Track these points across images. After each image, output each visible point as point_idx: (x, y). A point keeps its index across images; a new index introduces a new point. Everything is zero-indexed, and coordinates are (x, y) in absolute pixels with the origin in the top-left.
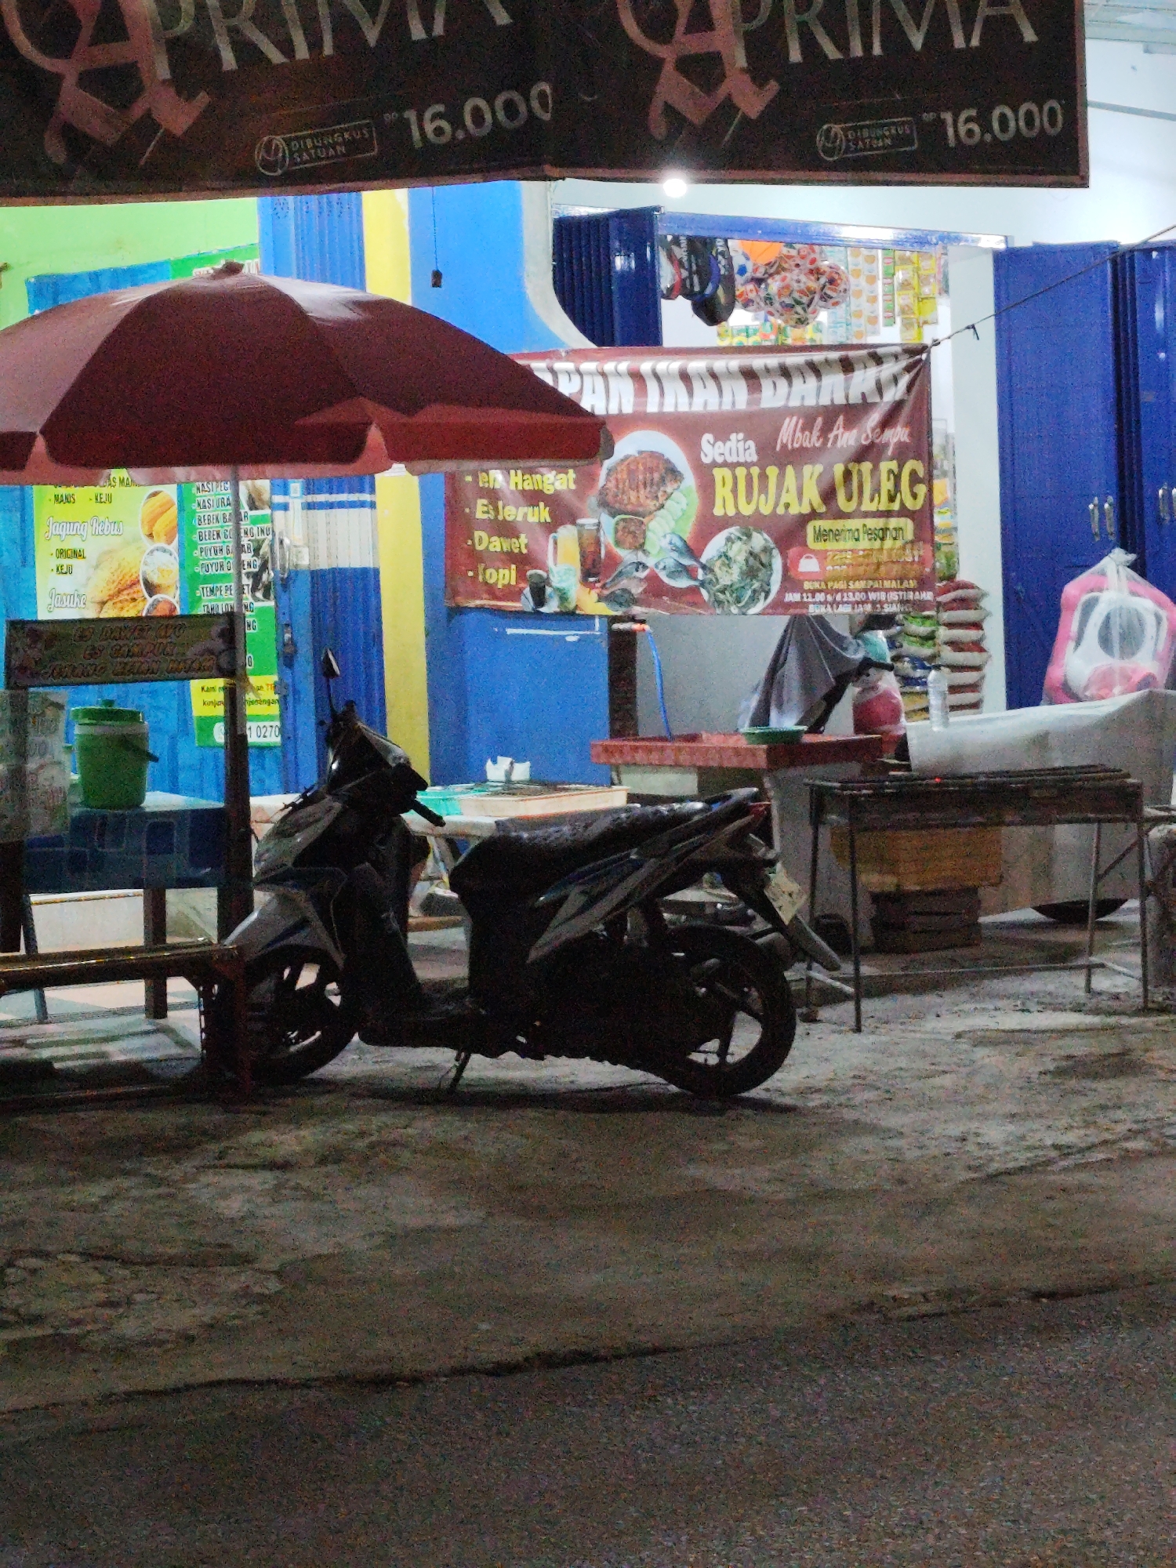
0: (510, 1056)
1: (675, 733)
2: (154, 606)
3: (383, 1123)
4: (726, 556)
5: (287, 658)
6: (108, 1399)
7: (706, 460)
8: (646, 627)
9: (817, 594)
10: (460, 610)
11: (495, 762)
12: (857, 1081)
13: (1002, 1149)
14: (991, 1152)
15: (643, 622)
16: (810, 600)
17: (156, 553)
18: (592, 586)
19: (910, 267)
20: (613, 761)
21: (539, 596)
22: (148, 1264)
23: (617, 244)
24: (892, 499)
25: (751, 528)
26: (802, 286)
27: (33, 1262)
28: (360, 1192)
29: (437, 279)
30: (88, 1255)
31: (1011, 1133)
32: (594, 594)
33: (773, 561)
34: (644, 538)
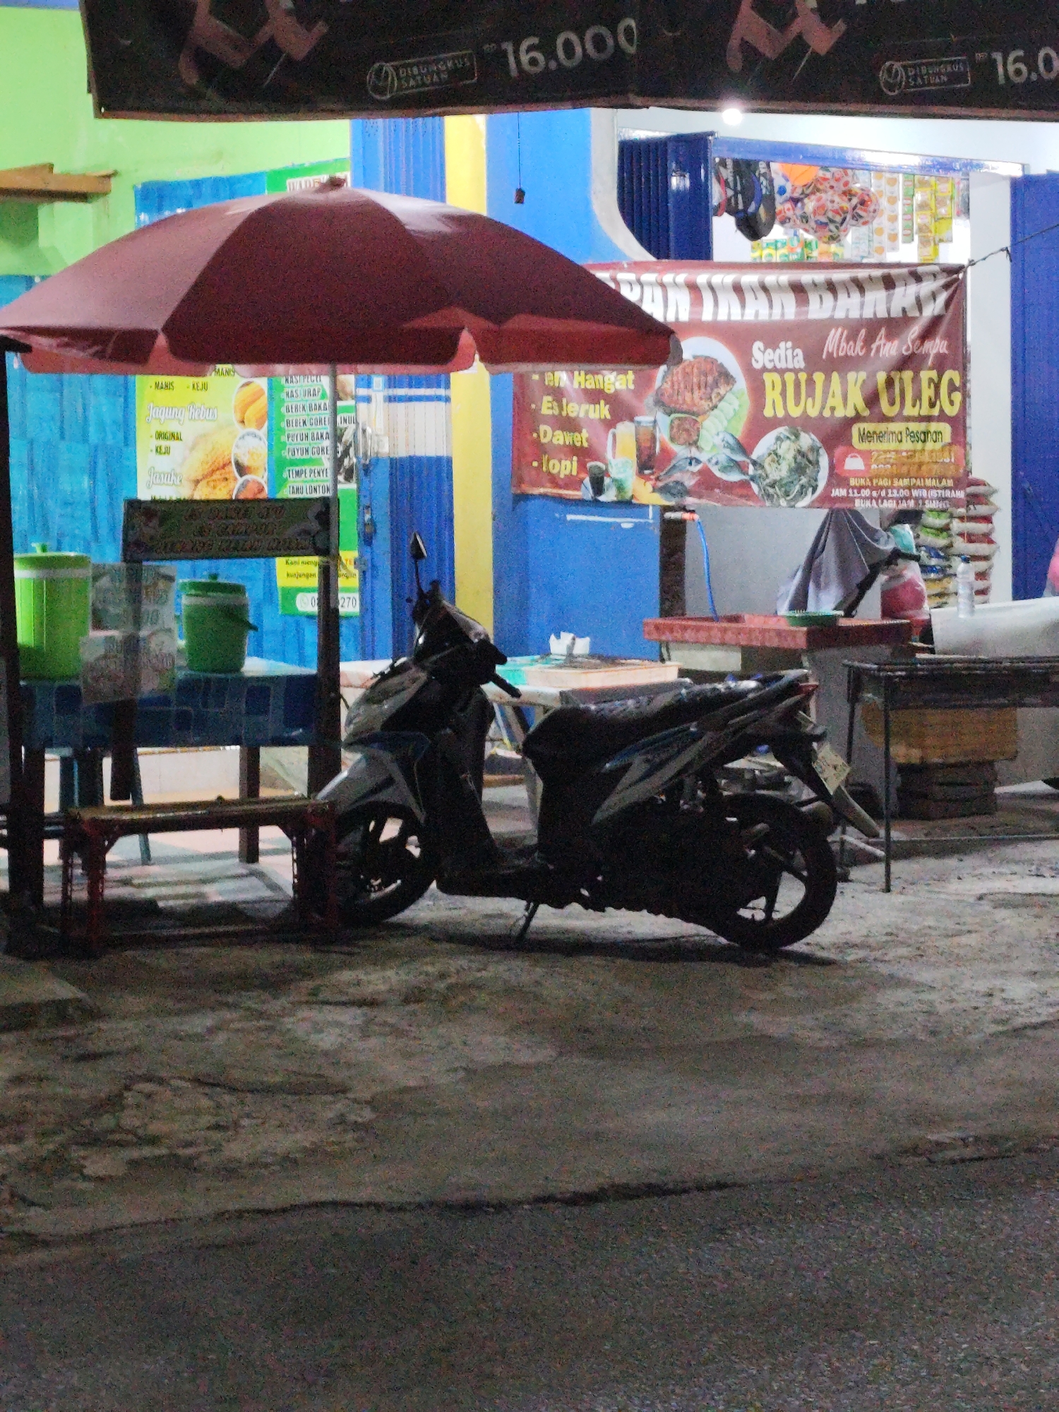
0: (575, 907)
1: (721, 613)
2: (244, 485)
3: (462, 965)
4: (776, 454)
5: (367, 539)
6: (221, 1216)
7: (757, 366)
8: (696, 517)
9: (863, 491)
10: (525, 497)
11: (558, 637)
12: (889, 938)
13: (1027, 1005)
14: (1016, 1007)
15: (693, 512)
16: (856, 495)
17: (246, 437)
18: (647, 478)
19: (928, 190)
20: (664, 638)
21: (598, 486)
22: (251, 1091)
23: (674, 165)
24: (932, 405)
25: (799, 428)
26: (836, 206)
27: (148, 1087)
28: (441, 1030)
29: (520, 196)
30: (198, 1081)
31: (1033, 989)
32: (649, 485)
33: (821, 459)
34: (698, 436)
